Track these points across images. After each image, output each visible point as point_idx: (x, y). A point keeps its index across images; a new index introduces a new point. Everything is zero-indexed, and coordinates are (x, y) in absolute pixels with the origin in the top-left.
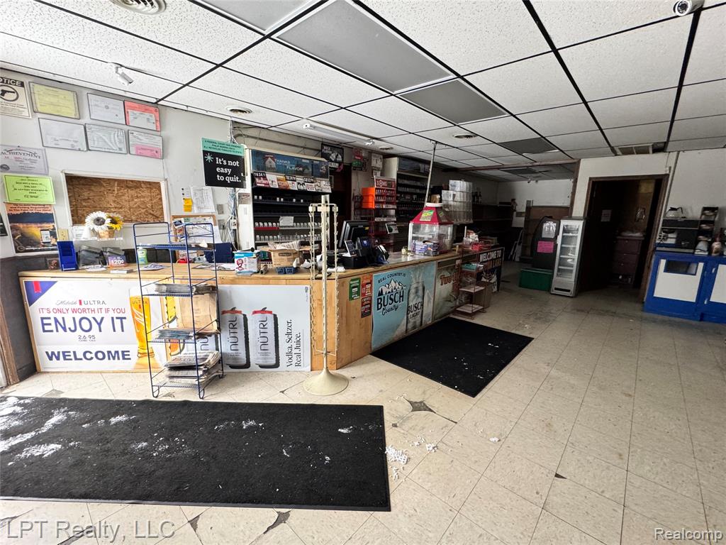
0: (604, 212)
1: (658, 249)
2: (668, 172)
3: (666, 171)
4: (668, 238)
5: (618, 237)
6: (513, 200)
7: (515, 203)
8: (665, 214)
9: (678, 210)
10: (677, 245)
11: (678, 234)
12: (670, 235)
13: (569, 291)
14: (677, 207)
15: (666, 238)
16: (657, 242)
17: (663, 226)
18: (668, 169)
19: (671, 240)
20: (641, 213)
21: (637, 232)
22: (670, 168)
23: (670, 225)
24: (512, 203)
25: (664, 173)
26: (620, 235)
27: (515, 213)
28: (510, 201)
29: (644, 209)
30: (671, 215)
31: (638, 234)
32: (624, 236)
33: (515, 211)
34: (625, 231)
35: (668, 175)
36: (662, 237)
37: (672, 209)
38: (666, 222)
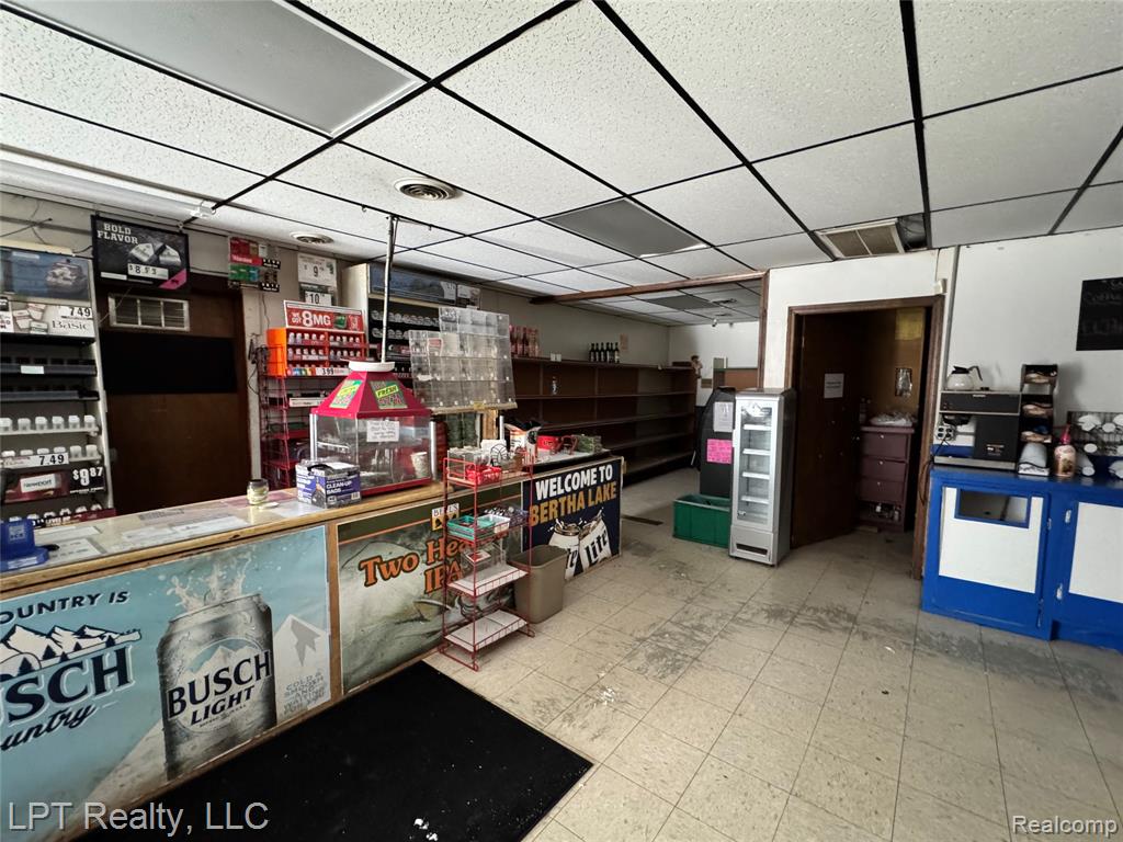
0: (829, 378)
1: (939, 459)
2: (941, 291)
3: (937, 288)
4: (956, 433)
5: (866, 429)
6: (695, 358)
7: (697, 362)
8: (946, 380)
9: (974, 373)
10: (978, 451)
11: (978, 429)
12: (960, 429)
13: (764, 552)
14: (967, 367)
15: (952, 434)
16: (937, 441)
17: (941, 409)
18: (940, 283)
19: (965, 438)
20: (906, 379)
21: (900, 418)
22: (945, 281)
23: (960, 407)
24: (694, 363)
25: (933, 294)
26: (870, 425)
27: (699, 381)
28: (689, 360)
29: (911, 371)
30: (957, 383)
31: (903, 422)
32: (875, 426)
33: (699, 377)
34: (875, 415)
35: (940, 298)
36: (945, 433)
37: (959, 370)
38: (950, 400)
